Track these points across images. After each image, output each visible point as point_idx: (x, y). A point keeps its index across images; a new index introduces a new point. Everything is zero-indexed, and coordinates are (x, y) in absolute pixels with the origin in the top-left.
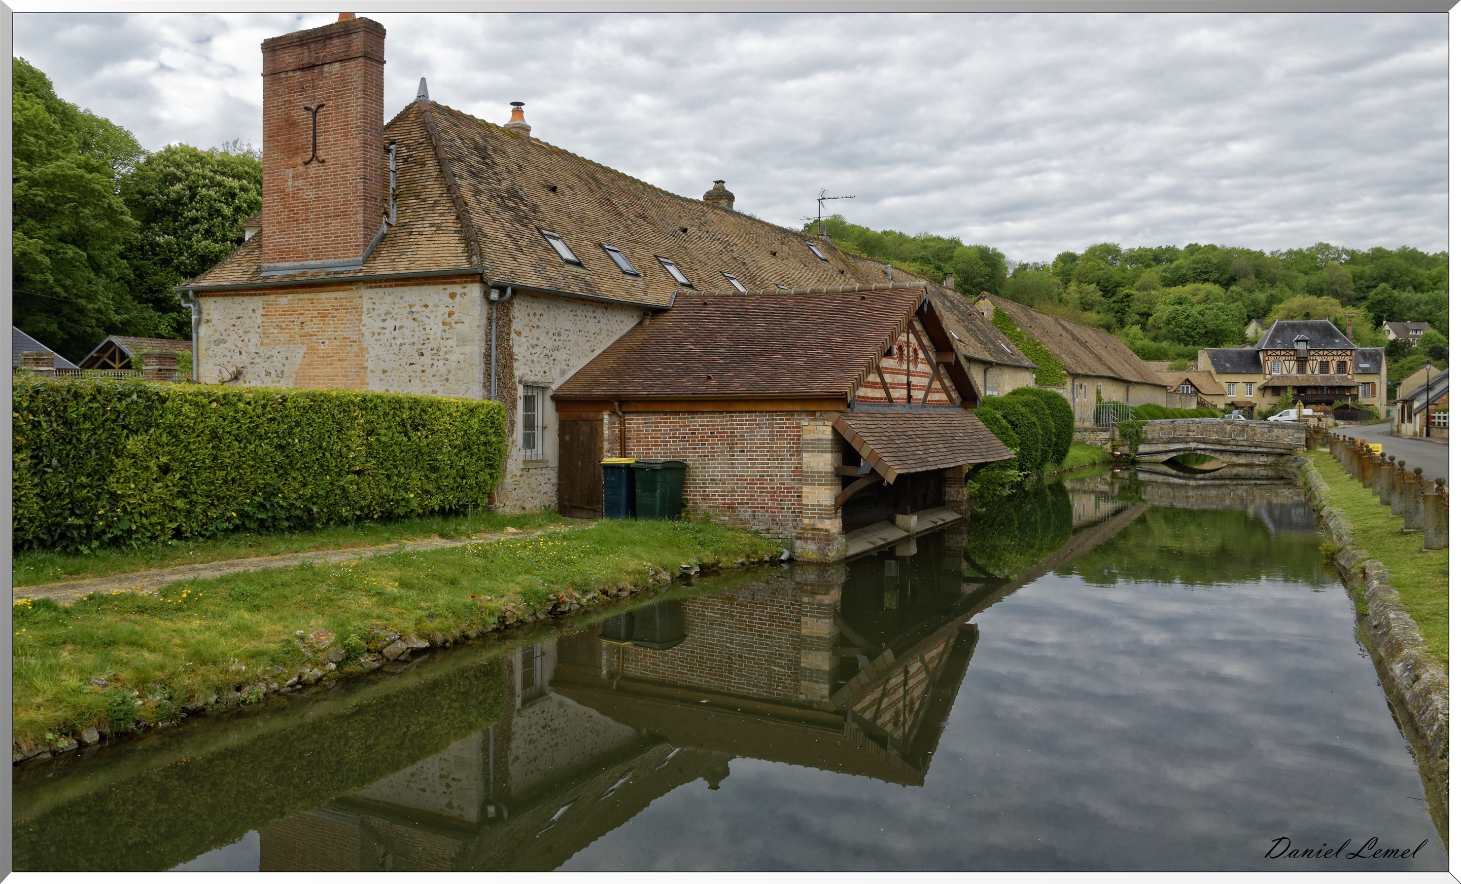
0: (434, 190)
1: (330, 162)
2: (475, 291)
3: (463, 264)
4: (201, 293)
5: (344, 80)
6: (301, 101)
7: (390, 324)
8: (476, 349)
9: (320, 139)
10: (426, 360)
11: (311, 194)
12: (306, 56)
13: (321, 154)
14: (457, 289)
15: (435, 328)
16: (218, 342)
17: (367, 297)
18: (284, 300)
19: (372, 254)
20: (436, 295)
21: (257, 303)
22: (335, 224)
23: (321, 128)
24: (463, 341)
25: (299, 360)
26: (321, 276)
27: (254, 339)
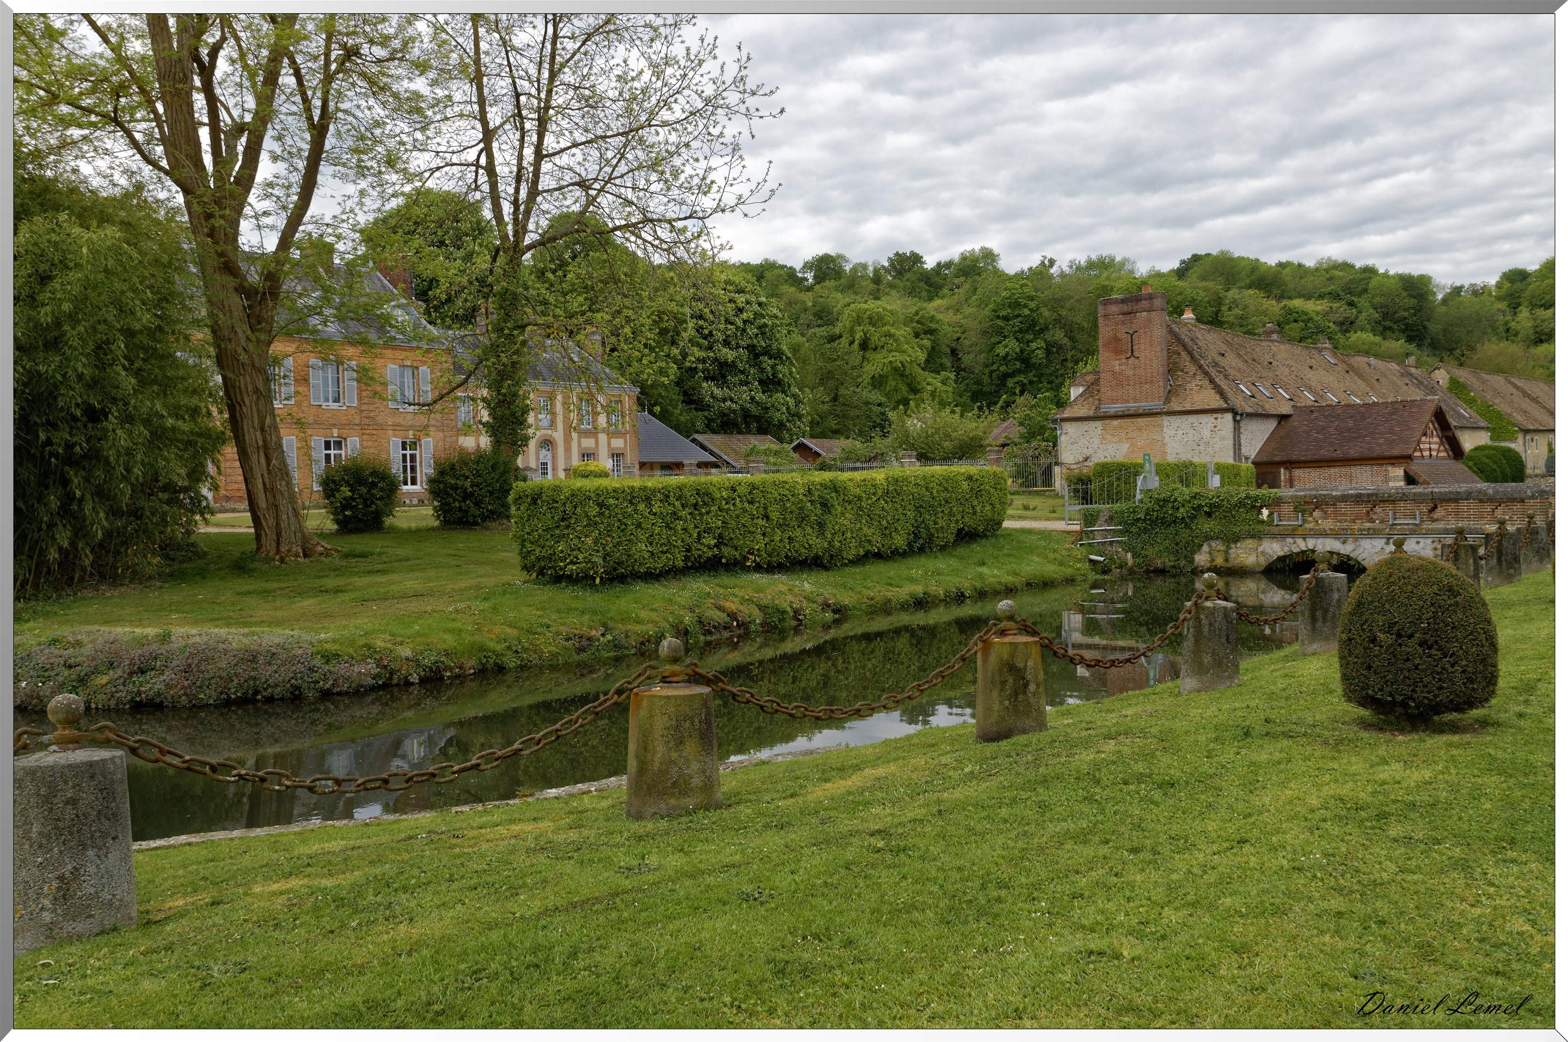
0: (1192, 368)
1: (1142, 358)
2: (1229, 416)
3: (1225, 406)
4: (1063, 420)
5: (1149, 320)
6: (1122, 329)
7: (1180, 432)
8: (1231, 442)
9: (1135, 347)
10: (1201, 448)
11: (1131, 373)
12: (1125, 308)
13: (1136, 354)
14: (1219, 415)
15: (1206, 433)
16: (1072, 444)
17: (1166, 420)
18: (1115, 423)
19: (1168, 400)
20: (1208, 420)
21: (1099, 424)
22: (1145, 387)
23: (1135, 342)
24: (1222, 439)
25: (1125, 450)
26: (1140, 411)
27: (1097, 441)
